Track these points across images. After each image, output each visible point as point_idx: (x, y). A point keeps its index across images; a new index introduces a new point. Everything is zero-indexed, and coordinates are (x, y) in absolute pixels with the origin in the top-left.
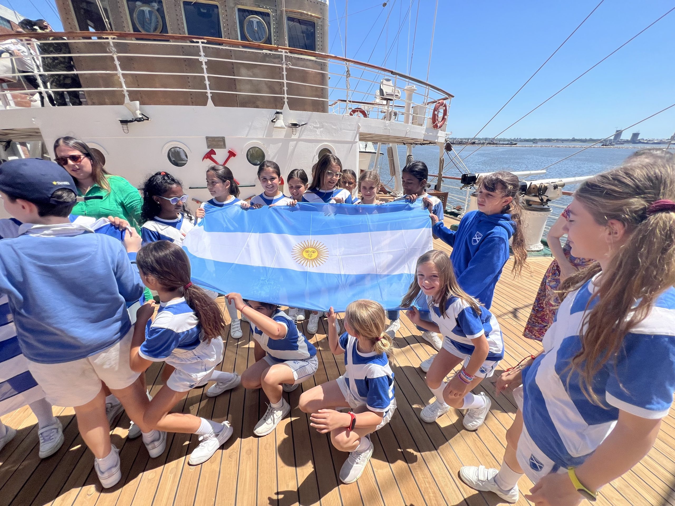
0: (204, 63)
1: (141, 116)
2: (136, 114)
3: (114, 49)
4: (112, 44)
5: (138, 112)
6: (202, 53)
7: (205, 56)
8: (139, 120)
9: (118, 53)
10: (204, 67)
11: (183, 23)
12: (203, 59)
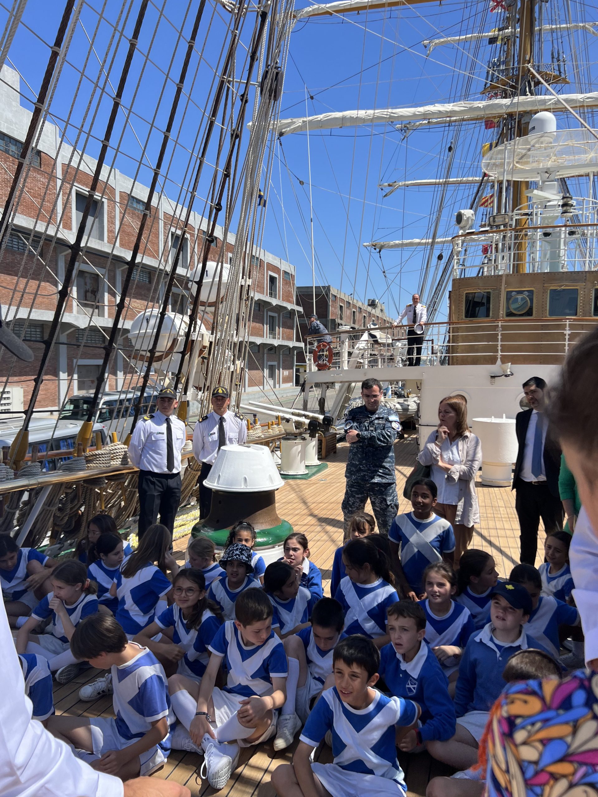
0: (567, 335)
1: (509, 373)
2: (507, 372)
3: (500, 329)
4: (500, 326)
5: (509, 370)
6: (567, 328)
7: (569, 330)
8: (506, 376)
9: (502, 331)
10: (567, 337)
11: (546, 304)
12: (567, 332)
